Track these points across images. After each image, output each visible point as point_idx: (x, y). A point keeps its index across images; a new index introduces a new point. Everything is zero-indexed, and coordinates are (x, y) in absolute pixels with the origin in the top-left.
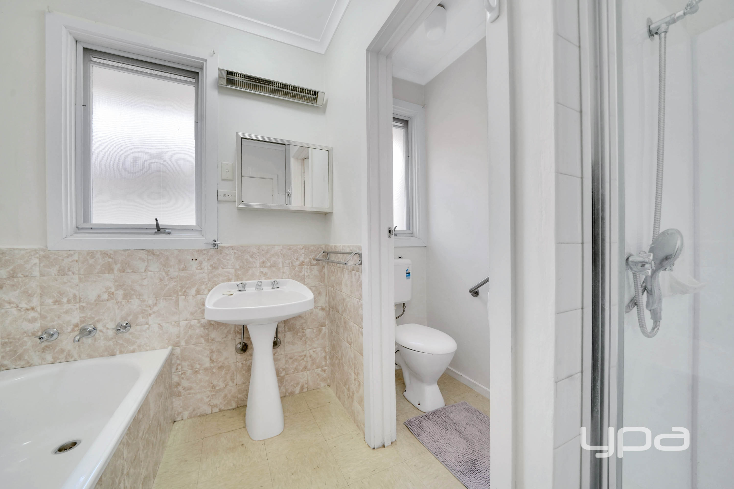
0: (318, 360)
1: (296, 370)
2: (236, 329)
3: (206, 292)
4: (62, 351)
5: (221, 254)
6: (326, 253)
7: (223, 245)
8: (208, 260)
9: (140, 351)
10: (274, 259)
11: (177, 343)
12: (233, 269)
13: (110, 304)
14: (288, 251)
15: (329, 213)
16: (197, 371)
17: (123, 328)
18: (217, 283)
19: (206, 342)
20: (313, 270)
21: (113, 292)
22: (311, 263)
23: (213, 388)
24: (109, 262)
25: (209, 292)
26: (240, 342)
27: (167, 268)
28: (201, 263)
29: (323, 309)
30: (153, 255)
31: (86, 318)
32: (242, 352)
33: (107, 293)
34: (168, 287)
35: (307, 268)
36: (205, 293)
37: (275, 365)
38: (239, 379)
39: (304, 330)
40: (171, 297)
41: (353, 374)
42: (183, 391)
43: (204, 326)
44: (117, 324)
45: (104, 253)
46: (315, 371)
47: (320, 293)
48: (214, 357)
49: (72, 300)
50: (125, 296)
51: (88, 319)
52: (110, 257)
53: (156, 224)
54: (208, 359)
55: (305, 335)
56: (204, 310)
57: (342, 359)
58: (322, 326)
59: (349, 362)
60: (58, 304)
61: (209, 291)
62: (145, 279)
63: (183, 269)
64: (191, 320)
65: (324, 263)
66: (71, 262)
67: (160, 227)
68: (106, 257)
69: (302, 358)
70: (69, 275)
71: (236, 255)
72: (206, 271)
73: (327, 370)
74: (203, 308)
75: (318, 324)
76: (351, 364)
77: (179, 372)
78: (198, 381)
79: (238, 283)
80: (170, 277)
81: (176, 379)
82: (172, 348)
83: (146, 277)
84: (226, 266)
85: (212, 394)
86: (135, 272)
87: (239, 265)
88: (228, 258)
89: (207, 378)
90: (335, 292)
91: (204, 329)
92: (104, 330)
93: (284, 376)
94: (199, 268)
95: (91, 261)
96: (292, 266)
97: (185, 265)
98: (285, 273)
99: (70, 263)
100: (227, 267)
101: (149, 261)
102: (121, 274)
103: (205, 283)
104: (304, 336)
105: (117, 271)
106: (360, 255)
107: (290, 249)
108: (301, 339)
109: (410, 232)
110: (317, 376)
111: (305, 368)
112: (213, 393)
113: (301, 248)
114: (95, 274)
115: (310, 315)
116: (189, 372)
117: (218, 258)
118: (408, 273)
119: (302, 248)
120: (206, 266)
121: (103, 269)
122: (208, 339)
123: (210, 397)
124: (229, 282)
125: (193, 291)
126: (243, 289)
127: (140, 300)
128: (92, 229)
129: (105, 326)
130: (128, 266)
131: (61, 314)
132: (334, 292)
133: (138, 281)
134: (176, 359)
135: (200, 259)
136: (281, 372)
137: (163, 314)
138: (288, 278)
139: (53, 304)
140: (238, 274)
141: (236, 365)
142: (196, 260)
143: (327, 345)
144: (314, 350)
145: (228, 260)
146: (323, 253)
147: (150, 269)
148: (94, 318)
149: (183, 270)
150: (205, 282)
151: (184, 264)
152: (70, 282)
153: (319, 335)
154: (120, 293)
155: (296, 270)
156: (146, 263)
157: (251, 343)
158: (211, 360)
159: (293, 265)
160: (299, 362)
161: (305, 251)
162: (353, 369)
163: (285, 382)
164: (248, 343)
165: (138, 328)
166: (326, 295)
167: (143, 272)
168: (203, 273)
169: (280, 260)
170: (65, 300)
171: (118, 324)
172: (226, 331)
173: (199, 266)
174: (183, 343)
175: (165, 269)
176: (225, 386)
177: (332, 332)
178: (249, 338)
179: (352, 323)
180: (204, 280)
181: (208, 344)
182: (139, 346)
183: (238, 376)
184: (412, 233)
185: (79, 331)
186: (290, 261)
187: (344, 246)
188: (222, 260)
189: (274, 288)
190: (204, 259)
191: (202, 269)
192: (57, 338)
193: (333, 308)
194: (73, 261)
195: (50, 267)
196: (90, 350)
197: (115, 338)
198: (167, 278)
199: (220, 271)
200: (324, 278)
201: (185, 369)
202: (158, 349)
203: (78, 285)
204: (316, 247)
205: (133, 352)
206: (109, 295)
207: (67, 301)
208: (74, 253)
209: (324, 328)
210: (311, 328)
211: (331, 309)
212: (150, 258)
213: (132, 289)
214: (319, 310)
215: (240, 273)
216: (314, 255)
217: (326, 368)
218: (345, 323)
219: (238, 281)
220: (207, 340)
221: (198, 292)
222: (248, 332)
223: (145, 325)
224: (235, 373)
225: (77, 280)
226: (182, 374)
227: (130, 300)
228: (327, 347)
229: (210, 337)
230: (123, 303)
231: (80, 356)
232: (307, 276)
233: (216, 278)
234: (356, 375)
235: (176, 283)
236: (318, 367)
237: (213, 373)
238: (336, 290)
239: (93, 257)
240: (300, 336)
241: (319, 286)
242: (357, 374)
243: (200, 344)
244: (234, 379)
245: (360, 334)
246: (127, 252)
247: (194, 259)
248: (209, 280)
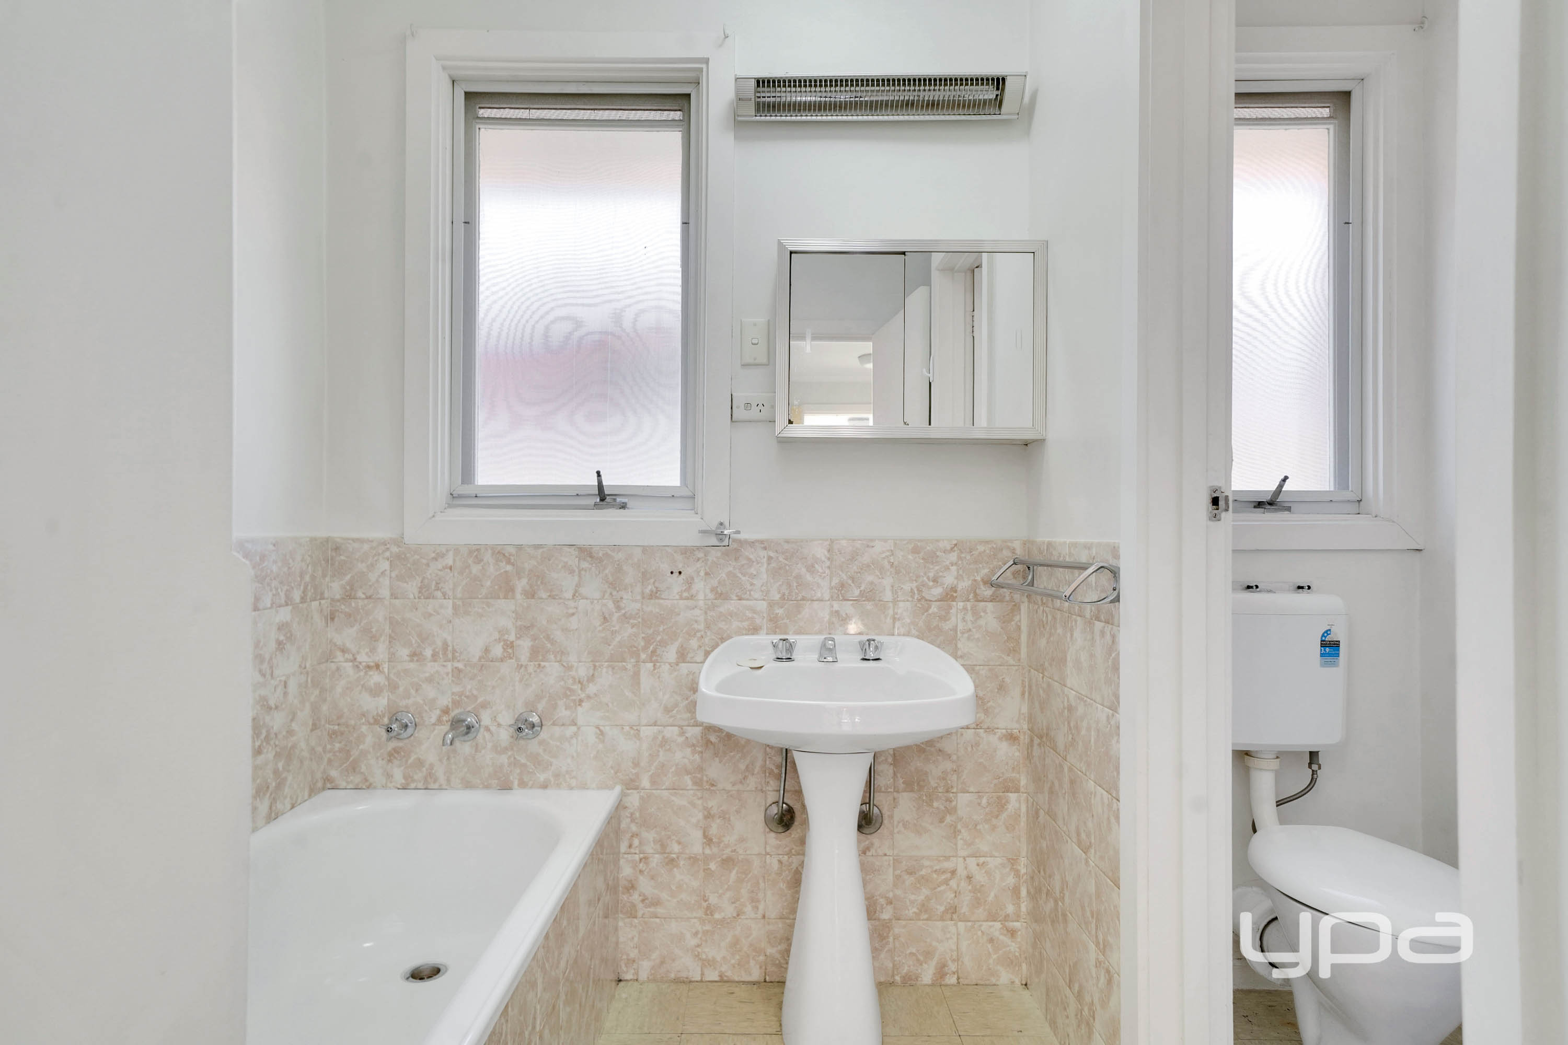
0: (992, 894)
1: (926, 911)
2: (768, 762)
3: (699, 658)
4: (420, 763)
5: (736, 559)
6: (1024, 564)
7: (741, 536)
8: (707, 574)
9: (558, 786)
10: (870, 578)
11: (632, 780)
12: (764, 600)
13: (506, 668)
14: (910, 557)
15: (1034, 441)
16: (673, 860)
17: (529, 726)
18: (725, 636)
19: (695, 788)
20: (982, 614)
21: (512, 643)
22: (976, 595)
23: (708, 912)
24: (506, 572)
25: (707, 657)
26: (775, 800)
27: (618, 592)
28: (690, 582)
29: (1012, 738)
30: (590, 559)
31: (463, 697)
32: (781, 830)
33: (502, 643)
34: (618, 638)
35: (965, 609)
36: (698, 661)
37: (865, 883)
38: (771, 903)
39: (951, 795)
40: (624, 664)
41: (1094, 946)
42: (641, 905)
43: (693, 745)
44: (516, 716)
45: (499, 552)
46: (983, 928)
47: (1002, 688)
48: (714, 830)
49: (441, 653)
50: (535, 653)
51: (465, 699)
52: (509, 562)
53: (597, 484)
54: (698, 834)
55: (955, 809)
56: (694, 703)
57: (1063, 898)
58: (1007, 790)
59: (1083, 907)
60: (417, 661)
61: (707, 654)
62: (573, 614)
63: (651, 595)
64: (665, 726)
65: (1017, 597)
66: (440, 570)
67: (606, 493)
68: (502, 562)
69: (943, 877)
70: (437, 598)
71: (773, 565)
72: (701, 603)
73: (1019, 933)
74: (692, 697)
75: (996, 781)
76: (1088, 914)
77: (635, 854)
78: (674, 888)
79: (776, 638)
80: (624, 615)
81: (627, 871)
82: (622, 790)
83: (574, 611)
84: (748, 593)
85: (705, 928)
86: (554, 599)
87: (779, 593)
88: (753, 571)
89: (695, 884)
90: (1049, 685)
91: (694, 752)
92: (493, 728)
93: (890, 920)
94: (685, 594)
95: (475, 569)
96: (919, 600)
97: (657, 584)
98: (899, 619)
99: (440, 573)
100: (750, 595)
101: (583, 572)
102: (528, 600)
103: (699, 635)
104: (952, 811)
105: (521, 594)
106: (1115, 573)
107: (915, 551)
108: (942, 820)
109: (1348, 495)
110: (989, 946)
111: (953, 910)
112: (708, 927)
113: (949, 548)
114: (481, 598)
115: (969, 749)
116: (656, 859)
117: (730, 571)
118: (1330, 647)
119: (952, 549)
120: (701, 588)
121: (496, 587)
122: (701, 780)
123: (699, 936)
124: (753, 634)
125: (671, 654)
126: (789, 657)
127: (562, 665)
128: (476, 496)
129: (494, 719)
130: (542, 583)
131: (420, 683)
132: (1045, 686)
133: (560, 620)
134: (629, 819)
135: (688, 571)
136: (882, 908)
137: (607, 704)
138: (908, 634)
139: (408, 658)
140: (777, 614)
141: (765, 862)
142: (680, 573)
143: (1024, 853)
144: (982, 860)
145: (753, 576)
146: (1015, 563)
147: (583, 591)
148: (476, 697)
149: (652, 599)
150: (699, 631)
151: (654, 583)
152: (438, 614)
153: (997, 817)
154: (525, 645)
155: (930, 611)
156: (576, 578)
157: (804, 807)
158: (705, 836)
159: (923, 598)
160: (935, 888)
161: (960, 558)
162: (1094, 932)
163: (891, 939)
164: (796, 807)
165: (557, 730)
166: (1023, 694)
167: (569, 599)
168: (693, 609)
169: (887, 582)
170: (428, 653)
171: (518, 717)
172: (742, 767)
173: (685, 591)
174: (645, 783)
175: (615, 593)
176: (735, 915)
177: (1037, 812)
178: (799, 792)
179: (1093, 783)
180: (696, 626)
181: (699, 794)
182: (557, 775)
183: (769, 893)
184: (1359, 501)
185: (449, 723)
186: (915, 585)
187: (1074, 545)
188: (740, 575)
189: (869, 660)
190: (698, 572)
191: (692, 597)
192: (412, 735)
193: (1041, 737)
194: (445, 568)
195: (407, 579)
196: (466, 770)
197: (512, 749)
198: (616, 615)
199: (732, 605)
200: (1018, 641)
201: (649, 849)
202: (593, 789)
203: (450, 621)
204: (995, 546)
205: (545, 786)
206: (505, 647)
207: (433, 656)
208: (447, 551)
209: (1013, 796)
210: (972, 789)
211: (1037, 741)
212: (585, 565)
213: (548, 638)
214: (1000, 739)
215: (780, 611)
216: (986, 571)
217: (1017, 925)
218: (1072, 782)
219: (775, 633)
220: (698, 783)
221: (682, 656)
222: (798, 777)
223: (570, 725)
224: (762, 885)
225: (450, 611)
226: (641, 860)
227: (543, 664)
228: (1023, 861)
229: (706, 776)
230: (531, 669)
231: (448, 780)
232: (963, 633)
233: (724, 623)
234: (1099, 949)
235: (634, 630)
236: (992, 917)
237: (709, 873)
238: (1050, 680)
239: (478, 560)
240: (938, 808)
241: (1000, 665)
242: (1104, 948)
243: (682, 789)
244: (758, 901)
245: (1113, 819)
246: (541, 550)
247: (674, 571)
248: (708, 627)
